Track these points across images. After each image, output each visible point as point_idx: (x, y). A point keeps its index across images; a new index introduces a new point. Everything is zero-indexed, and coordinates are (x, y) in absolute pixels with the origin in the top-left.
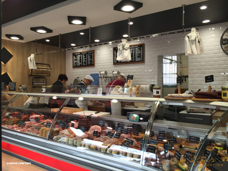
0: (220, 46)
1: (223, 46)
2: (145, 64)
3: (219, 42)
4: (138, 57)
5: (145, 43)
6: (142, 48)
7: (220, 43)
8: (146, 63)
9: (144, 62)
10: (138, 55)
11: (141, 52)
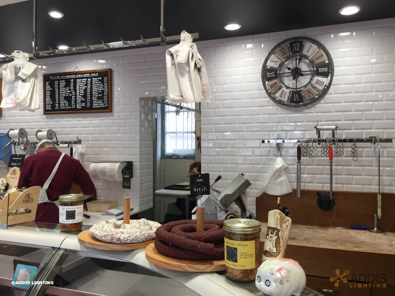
0: (261, 83)
1: (267, 82)
2: (113, 116)
3: (260, 75)
4: (99, 98)
5: (114, 69)
6: (108, 79)
7: (262, 76)
8: (115, 114)
9: (111, 111)
10: (99, 93)
11: (104, 87)
